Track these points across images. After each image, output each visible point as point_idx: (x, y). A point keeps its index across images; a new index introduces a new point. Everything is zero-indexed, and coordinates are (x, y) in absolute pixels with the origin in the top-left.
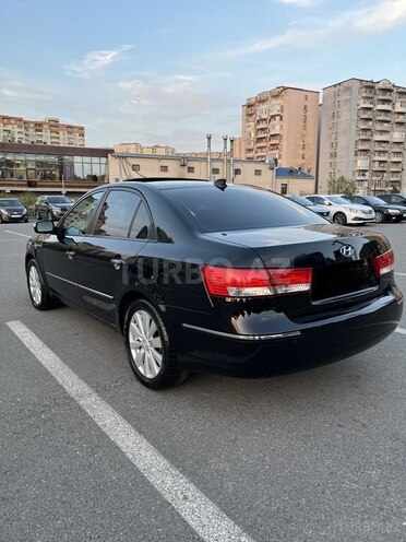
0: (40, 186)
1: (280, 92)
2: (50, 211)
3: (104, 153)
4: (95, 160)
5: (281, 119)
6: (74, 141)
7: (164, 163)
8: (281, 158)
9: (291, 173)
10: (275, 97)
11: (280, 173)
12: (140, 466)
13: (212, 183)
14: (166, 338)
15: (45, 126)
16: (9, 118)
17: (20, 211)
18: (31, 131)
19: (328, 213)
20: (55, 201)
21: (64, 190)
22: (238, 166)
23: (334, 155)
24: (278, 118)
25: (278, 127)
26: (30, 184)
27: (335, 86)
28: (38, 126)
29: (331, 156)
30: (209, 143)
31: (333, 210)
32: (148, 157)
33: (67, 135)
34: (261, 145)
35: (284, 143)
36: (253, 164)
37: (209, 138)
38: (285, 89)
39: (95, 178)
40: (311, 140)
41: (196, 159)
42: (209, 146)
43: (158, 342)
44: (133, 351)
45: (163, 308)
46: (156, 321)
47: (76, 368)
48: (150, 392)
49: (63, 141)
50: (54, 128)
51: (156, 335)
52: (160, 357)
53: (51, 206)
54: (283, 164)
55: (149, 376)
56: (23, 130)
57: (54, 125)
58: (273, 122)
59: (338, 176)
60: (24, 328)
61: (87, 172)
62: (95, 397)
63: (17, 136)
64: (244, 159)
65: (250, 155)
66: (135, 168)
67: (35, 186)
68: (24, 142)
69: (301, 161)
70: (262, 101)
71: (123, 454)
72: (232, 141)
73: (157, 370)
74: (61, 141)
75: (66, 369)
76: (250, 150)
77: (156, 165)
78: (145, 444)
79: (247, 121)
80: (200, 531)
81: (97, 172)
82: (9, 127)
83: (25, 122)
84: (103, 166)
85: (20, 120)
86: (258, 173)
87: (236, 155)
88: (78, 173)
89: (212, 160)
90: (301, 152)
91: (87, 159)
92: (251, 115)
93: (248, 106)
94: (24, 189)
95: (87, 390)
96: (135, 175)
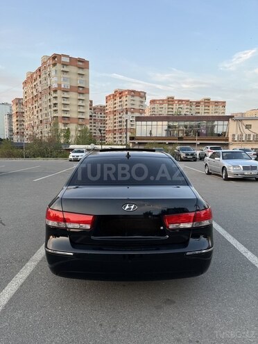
0: (184, 140)
3: (227, 118)
4: (220, 122)
6: (218, 111)
15: (202, 103)
16: (182, 101)
18: (194, 107)
21: (198, 142)
26: (180, 139)
28: (198, 104)
33: (214, 108)
49: (212, 112)
50: (207, 104)
56: (189, 107)
57: (207, 102)
63: (185, 110)
66: (248, 127)
68: (188, 113)
74: (210, 112)
82: (182, 106)
83: (191, 102)
84: (225, 127)
85: (188, 101)
96: (247, 132)
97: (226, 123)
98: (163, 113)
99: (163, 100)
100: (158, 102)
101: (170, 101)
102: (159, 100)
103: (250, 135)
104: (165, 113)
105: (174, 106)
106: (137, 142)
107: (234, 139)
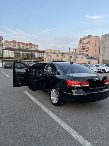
0: (27, 60)
1: (89, 37)
2: (29, 66)
3: (43, 52)
4: (41, 53)
5: (89, 44)
6: (35, 48)
7: (58, 55)
8: (89, 54)
9: (91, 58)
10: (88, 38)
11: (88, 58)
12: (53, 118)
13: (70, 63)
14: (59, 95)
16: (20, 43)
17: (22, 66)
18: (25, 46)
19: (100, 69)
20: (30, 64)
21: (32, 61)
22: (77, 56)
23: (104, 53)
24: (88, 43)
25: (88, 46)
26: (24, 59)
27: (104, 35)
28: (27, 45)
29: (103, 54)
30: (70, 50)
31: (102, 68)
32: (53, 53)
33: (33, 47)
34: (83, 50)
35: (90, 50)
36: (81, 55)
37: (70, 49)
38: (90, 36)
39: (40, 58)
40: (97, 49)
41: (66, 54)
42: (69, 51)
43: (57, 96)
44: (51, 98)
45: (59, 88)
46: (57, 91)
47: (39, 101)
48: (55, 106)
49: (33, 48)
50: (30, 45)
51: (57, 94)
52: (57, 99)
53: (29, 65)
54: (89, 55)
55: (55, 103)
56: (23, 46)
57: (31, 44)
58: (87, 44)
59: (105, 59)
60: (27, 92)
61: (38, 56)
62: (43, 106)
63: (21, 47)
64: (79, 54)
65: (81, 53)
66: (50, 56)
67: (25, 60)
68: (23, 48)
69: (94, 55)
70: (84, 39)
71: (50, 116)
72: (76, 49)
73: (57, 102)
74: (32, 48)
75: (37, 101)
76: (80, 52)
77: (56, 55)
78: (54, 115)
79: (80, 44)
80: (65, 128)
81: (41, 56)
82: (20, 45)
83: (24, 44)
84: (42, 55)
85: (23, 43)
86: (82, 58)
87: (77, 53)
88: (36, 56)
89: (70, 54)
90: (94, 52)
91: (38, 53)
92: (81, 42)
93: (80, 40)
94: (23, 60)
95: (42, 105)
96: (50, 58)
97: (42, 54)
98: (11, 47)
99: (11, 41)
100: (9, 42)
101: (15, 42)
102: (9, 41)
103: (51, 59)
104: (12, 47)
105: (16, 45)
106: (4, 59)
107: (46, 60)
